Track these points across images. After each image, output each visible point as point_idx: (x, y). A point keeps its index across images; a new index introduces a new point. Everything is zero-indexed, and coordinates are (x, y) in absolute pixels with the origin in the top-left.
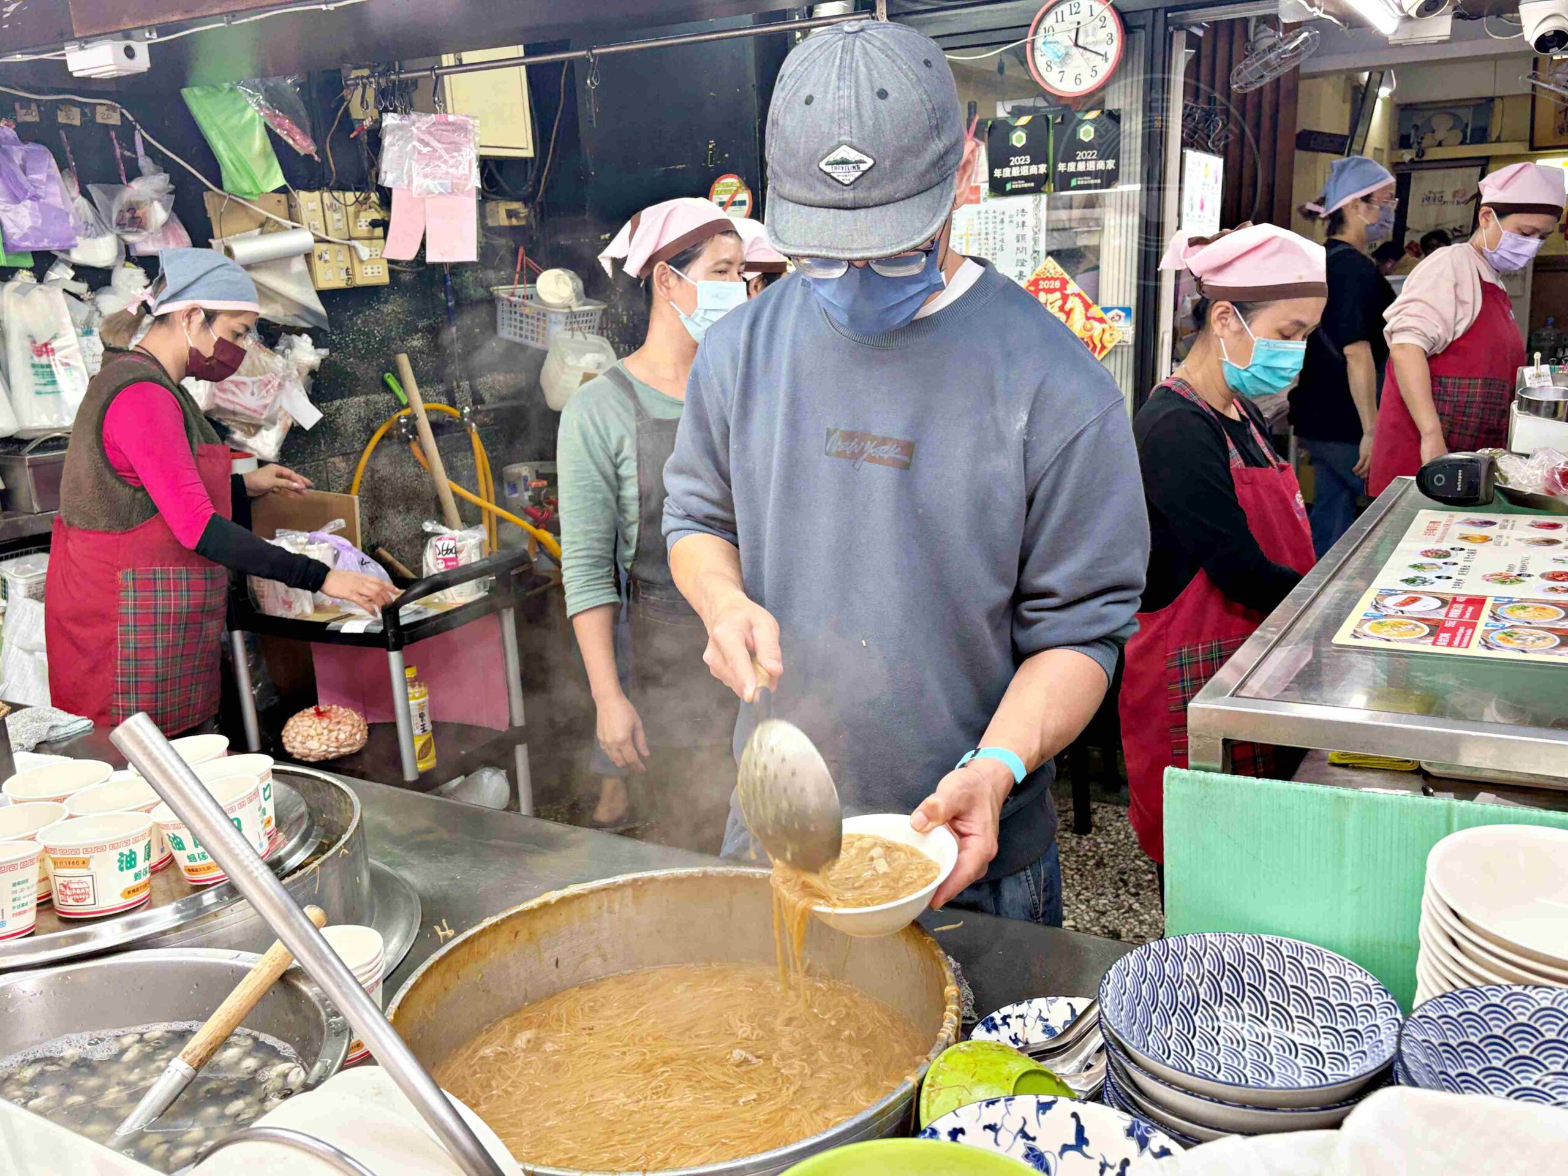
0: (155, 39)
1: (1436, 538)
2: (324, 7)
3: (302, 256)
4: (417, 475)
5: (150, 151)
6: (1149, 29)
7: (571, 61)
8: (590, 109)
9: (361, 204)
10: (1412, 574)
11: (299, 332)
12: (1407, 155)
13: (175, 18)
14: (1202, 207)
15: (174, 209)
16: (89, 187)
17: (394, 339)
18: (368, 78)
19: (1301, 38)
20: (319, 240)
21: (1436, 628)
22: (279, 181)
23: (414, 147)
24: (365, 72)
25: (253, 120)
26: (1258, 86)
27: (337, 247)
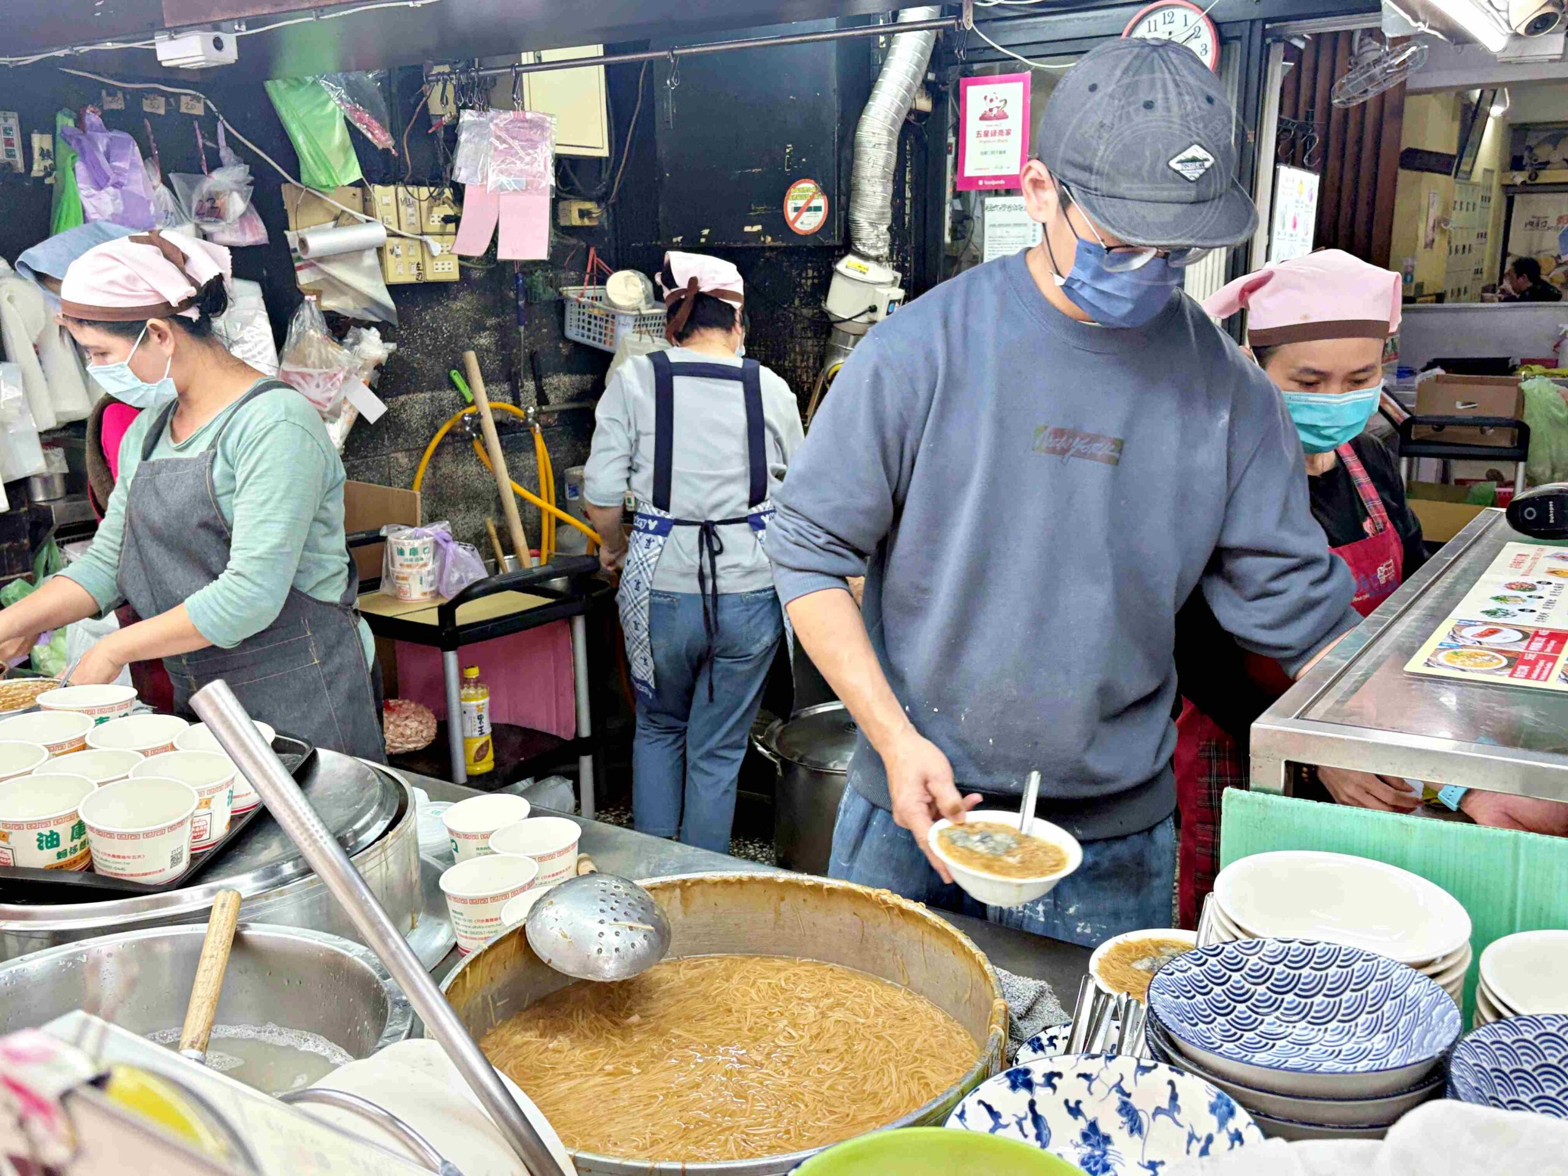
0: (244, 31)
1: (1521, 571)
2: (411, 4)
3: (375, 250)
4: (479, 474)
5: (231, 141)
6: (1245, 41)
7: (651, 62)
8: (667, 108)
9: (435, 199)
10: (1494, 605)
11: (368, 325)
12: (1519, 178)
13: (265, 12)
14: (1295, 226)
15: (252, 200)
16: (171, 175)
17: (462, 336)
18: (449, 74)
19: (1408, 53)
20: (392, 235)
21: (1514, 661)
22: (356, 174)
23: (491, 143)
24: (446, 69)
25: (334, 112)
26: (1361, 101)
27: (407, 241)
